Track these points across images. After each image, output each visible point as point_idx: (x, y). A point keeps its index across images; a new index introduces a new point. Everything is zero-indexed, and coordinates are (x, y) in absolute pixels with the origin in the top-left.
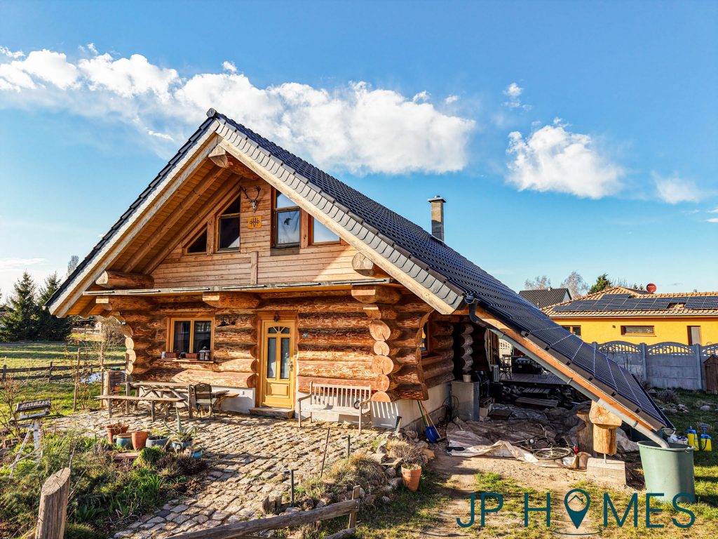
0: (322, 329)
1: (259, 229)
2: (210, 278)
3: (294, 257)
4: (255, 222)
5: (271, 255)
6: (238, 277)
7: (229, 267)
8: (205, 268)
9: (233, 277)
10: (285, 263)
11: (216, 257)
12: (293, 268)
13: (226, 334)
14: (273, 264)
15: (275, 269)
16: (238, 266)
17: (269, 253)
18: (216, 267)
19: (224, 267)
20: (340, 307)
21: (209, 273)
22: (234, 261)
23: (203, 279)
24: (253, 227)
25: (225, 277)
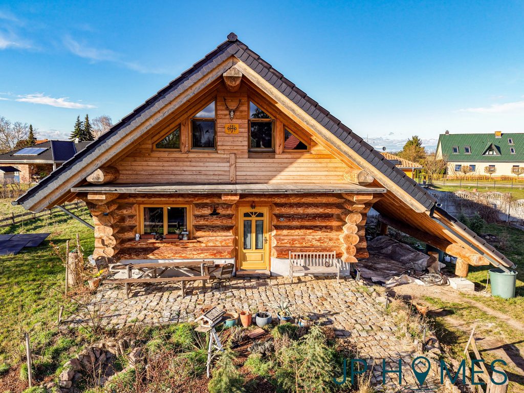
0: (294, 214)
1: (236, 135)
2: (187, 173)
3: (271, 160)
4: (232, 128)
5: (249, 158)
6: (216, 173)
7: (207, 164)
8: (181, 164)
9: (212, 173)
10: (262, 165)
11: (191, 155)
12: (269, 169)
13: (208, 219)
14: (251, 165)
15: (253, 169)
16: (216, 164)
17: (246, 156)
18: (193, 164)
19: (201, 164)
20: (311, 199)
21: (185, 168)
22: (212, 160)
23: (179, 173)
24: (230, 132)
25: (203, 172)
